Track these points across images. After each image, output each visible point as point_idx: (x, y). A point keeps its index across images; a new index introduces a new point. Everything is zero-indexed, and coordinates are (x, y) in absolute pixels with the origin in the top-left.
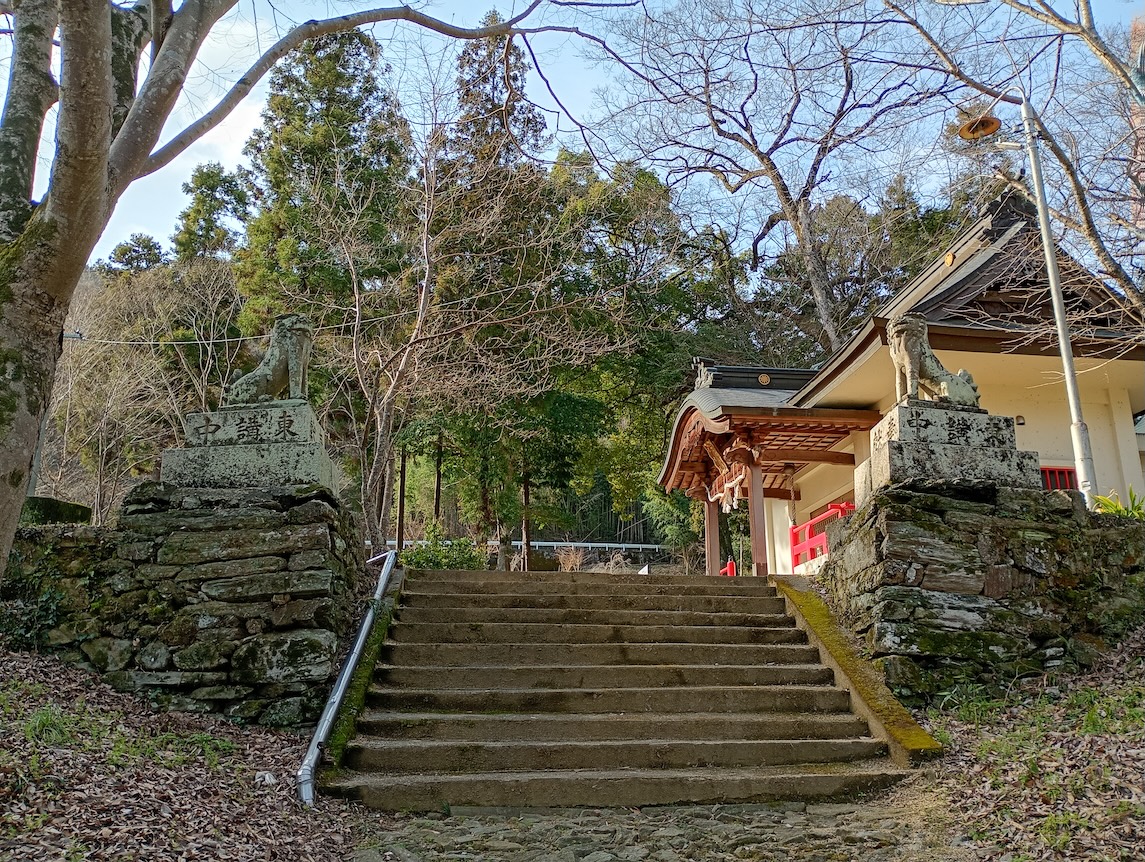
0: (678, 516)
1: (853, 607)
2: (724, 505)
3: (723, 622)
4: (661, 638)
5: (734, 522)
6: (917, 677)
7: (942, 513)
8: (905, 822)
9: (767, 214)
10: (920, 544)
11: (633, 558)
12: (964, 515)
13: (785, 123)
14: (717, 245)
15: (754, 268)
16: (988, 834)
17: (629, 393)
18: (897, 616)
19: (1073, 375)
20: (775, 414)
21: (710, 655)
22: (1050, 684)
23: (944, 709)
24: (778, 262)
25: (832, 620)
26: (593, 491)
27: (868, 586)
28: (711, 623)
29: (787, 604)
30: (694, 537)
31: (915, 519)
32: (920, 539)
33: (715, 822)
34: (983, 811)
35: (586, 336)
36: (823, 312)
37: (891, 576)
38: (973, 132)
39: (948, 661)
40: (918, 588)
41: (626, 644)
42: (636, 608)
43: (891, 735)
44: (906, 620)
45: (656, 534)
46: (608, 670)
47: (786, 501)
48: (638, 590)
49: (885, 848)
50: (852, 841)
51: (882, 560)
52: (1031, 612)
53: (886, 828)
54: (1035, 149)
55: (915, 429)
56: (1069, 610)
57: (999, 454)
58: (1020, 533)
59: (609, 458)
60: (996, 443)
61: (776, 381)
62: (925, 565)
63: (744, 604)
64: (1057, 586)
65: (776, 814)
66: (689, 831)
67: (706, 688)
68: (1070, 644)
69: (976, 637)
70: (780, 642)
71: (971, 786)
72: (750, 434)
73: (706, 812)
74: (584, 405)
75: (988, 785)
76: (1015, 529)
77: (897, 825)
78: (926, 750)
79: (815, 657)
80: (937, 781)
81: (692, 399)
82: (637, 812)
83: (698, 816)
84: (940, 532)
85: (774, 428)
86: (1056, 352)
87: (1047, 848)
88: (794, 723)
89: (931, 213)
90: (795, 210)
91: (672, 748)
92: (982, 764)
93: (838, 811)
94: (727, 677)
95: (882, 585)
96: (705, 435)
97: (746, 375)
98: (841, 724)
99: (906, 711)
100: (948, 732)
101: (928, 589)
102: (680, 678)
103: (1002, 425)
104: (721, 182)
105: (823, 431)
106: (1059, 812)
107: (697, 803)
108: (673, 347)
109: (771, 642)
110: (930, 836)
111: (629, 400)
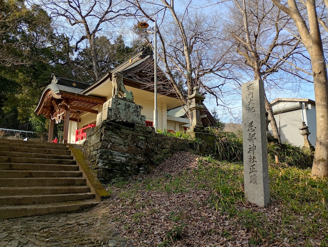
0: (41, 124)
1: (91, 154)
2: (56, 121)
3: (49, 157)
4: (26, 162)
5: (59, 127)
6: (106, 175)
7: (120, 130)
8: (96, 218)
9: (82, 35)
10: (112, 137)
11: (24, 135)
12: (125, 130)
13: (91, 9)
14: (65, 40)
15: (76, 51)
16: (119, 220)
17: (29, 82)
18: (103, 158)
19: (156, 97)
20: (76, 95)
21: (43, 168)
22: (140, 177)
23: (112, 184)
24: (83, 51)
25: (85, 158)
26: (11, 112)
27: (96, 149)
28: (45, 157)
29: (71, 153)
30: (46, 130)
31: (112, 130)
32: (113, 136)
33: (35, 222)
34: (118, 213)
35: (13, 57)
36: (95, 69)
37: (103, 146)
38: (142, 26)
39: (115, 171)
40: (110, 150)
41: (12, 163)
42: (18, 151)
43: (96, 192)
44: (105, 159)
45: (33, 128)
46: (3, 172)
47: (76, 122)
48: (20, 145)
49: (89, 226)
50: (80, 225)
51: (101, 141)
52: (138, 158)
53: (91, 220)
54: (156, 35)
55: (116, 105)
56: (147, 158)
57: (136, 115)
58: (139, 137)
59: (19, 102)
60: (136, 112)
61: (78, 86)
62: (113, 144)
63: (58, 152)
64: (145, 151)
65: (57, 218)
66: (25, 226)
67: (39, 178)
68: (146, 166)
69: (123, 164)
70: (67, 164)
71: (116, 206)
72: (68, 101)
73: (33, 219)
74: (11, 83)
75: (121, 205)
76: (137, 135)
77: (94, 218)
78: (105, 196)
79: (77, 169)
80: (107, 205)
81: (50, 86)
82: (7, 221)
83: (29, 220)
84: (119, 135)
85: (75, 100)
86: (153, 91)
87: (134, 223)
88: (68, 189)
89: (127, 48)
90: (90, 36)
91: (24, 198)
92: (120, 199)
93: (77, 215)
94: (47, 175)
95: (100, 148)
96: (53, 99)
97: (69, 82)
98: (82, 189)
99: (102, 184)
100: (112, 190)
101: (113, 150)
102: (31, 175)
103: (138, 107)
104: (68, 21)
105: (90, 103)
106: (138, 212)
107: (30, 216)
108: (46, 69)
109: (65, 164)
110: (103, 221)
111: (28, 84)
